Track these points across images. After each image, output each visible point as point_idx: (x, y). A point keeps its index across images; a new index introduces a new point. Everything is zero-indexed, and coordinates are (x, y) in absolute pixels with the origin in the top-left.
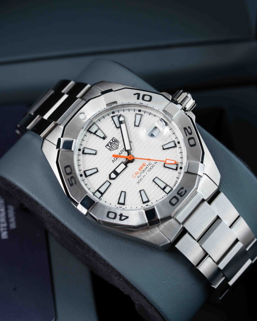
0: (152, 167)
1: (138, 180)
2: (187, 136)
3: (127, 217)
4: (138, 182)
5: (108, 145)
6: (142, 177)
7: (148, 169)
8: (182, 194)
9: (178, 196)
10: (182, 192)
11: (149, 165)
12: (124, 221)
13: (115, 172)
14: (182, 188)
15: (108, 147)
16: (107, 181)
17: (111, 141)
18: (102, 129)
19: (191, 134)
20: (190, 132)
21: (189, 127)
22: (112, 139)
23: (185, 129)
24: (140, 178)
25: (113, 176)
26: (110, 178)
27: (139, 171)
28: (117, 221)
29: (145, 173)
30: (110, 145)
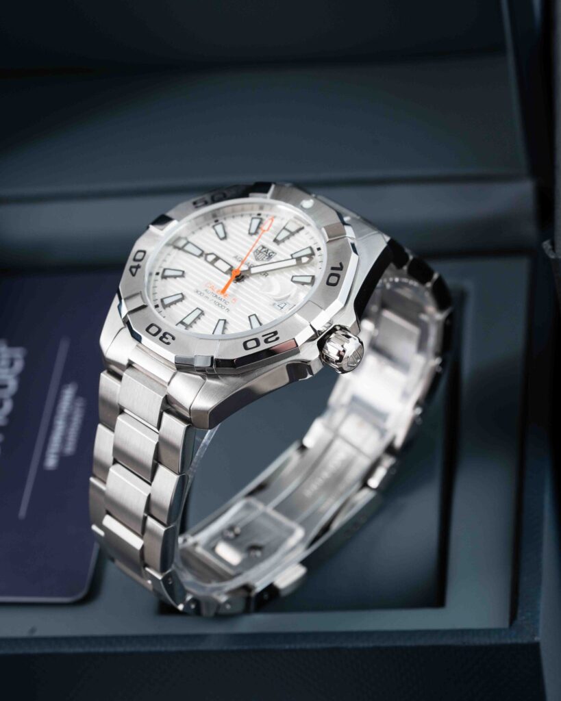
0: (222, 306)
1: (201, 290)
2: (263, 336)
3: (134, 275)
4: (197, 292)
5: (264, 247)
6: (206, 294)
7: (219, 301)
8: (164, 339)
9: (161, 334)
10: (167, 339)
11: (225, 303)
12: (129, 272)
13: (217, 258)
14: (173, 338)
15: (261, 248)
16: (203, 252)
17: (269, 252)
18: (292, 239)
19: (266, 341)
20: (269, 340)
21: (277, 339)
22: (273, 253)
23: (275, 333)
24: (205, 292)
25: (211, 258)
26: (208, 254)
27: (216, 290)
28: (130, 263)
29: (211, 297)
30: (264, 250)
